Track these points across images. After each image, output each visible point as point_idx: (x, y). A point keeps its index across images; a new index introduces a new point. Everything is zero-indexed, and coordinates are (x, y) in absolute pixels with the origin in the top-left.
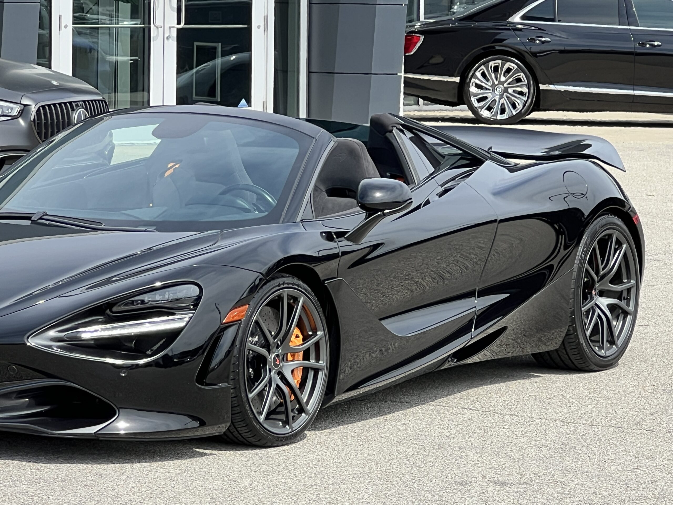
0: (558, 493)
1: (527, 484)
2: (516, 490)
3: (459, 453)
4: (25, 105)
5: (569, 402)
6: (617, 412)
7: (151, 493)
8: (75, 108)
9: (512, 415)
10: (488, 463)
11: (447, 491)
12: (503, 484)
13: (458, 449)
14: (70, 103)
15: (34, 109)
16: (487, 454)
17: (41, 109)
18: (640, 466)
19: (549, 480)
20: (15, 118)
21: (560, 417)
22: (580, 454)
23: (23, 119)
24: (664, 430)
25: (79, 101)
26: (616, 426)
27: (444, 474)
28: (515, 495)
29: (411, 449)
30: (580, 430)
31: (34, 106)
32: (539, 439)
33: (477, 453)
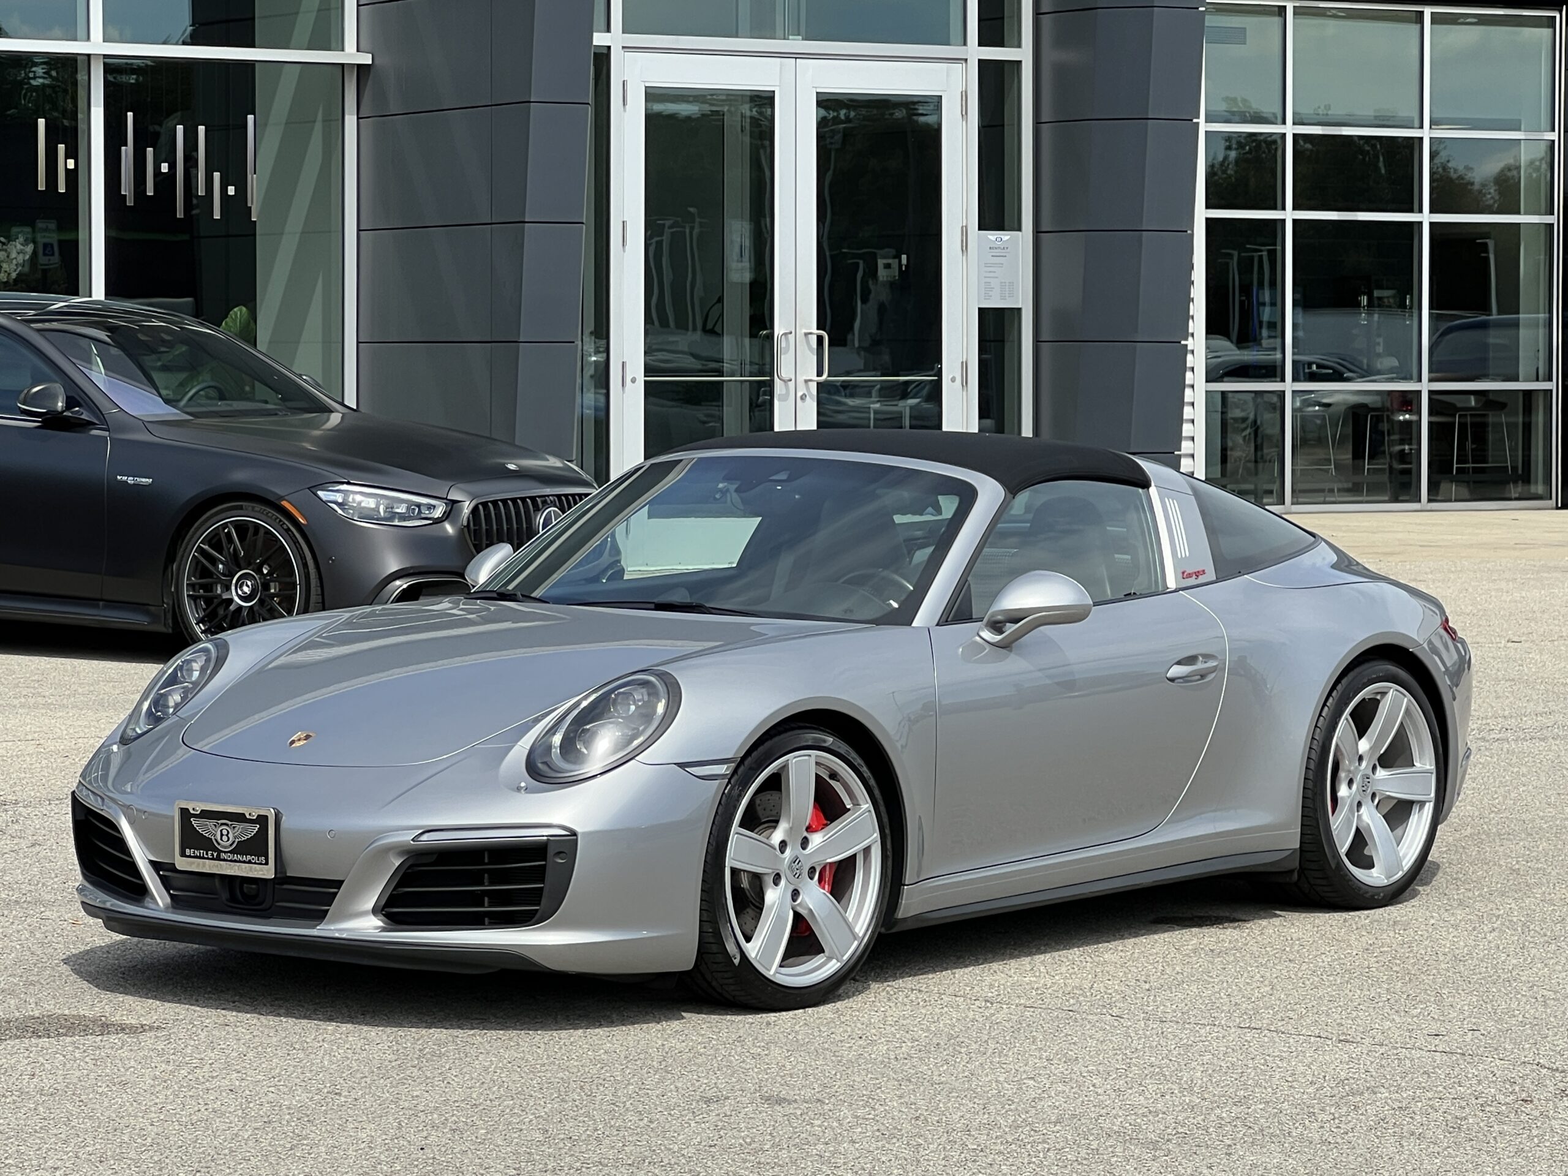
0: (857, 1117)
1: (819, 1100)
2: (791, 1111)
3: (759, 1050)
4: (454, 502)
5: (1032, 969)
6: (1095, 985)
7: (175, 1114)
8: (541, 506)
9: (913, 990)
10: (789, 1067)
11: (672, 1113)
12: (780, 1101)
13: (763, 1044)
14: (533, 499)
15: (466, 508)
16: (802, 1054)
17: (480, 507)
18: (1040, 1075)
19: (863, 1095)
20: (438, 521)
21: (990, 994)
22: (960, 1053)
23: (452, 524)
24: (1142, 1015)
25: (548, 496)
26: (1071, 1008)
27: (697, 1084)
28: (779, 1119)
29: (684, 1044)
30: (1000, 1017)
31: (467, 503)
32: (915, 1029)
33: (788, 1051)
